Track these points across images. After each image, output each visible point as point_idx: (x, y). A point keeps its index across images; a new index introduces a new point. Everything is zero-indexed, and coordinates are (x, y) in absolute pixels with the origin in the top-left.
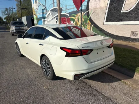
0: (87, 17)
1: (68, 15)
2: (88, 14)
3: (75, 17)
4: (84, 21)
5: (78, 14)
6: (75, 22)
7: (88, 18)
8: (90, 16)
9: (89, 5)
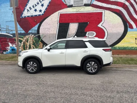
0: (38, 39)
1: (12, 36)
2: (39, 37)
3: (22, 38)
4: (35, 42)
5: (27, 36)
6: (22, 43)
7: (40, 40)
8: (42, 38)
9: (40, 30)
